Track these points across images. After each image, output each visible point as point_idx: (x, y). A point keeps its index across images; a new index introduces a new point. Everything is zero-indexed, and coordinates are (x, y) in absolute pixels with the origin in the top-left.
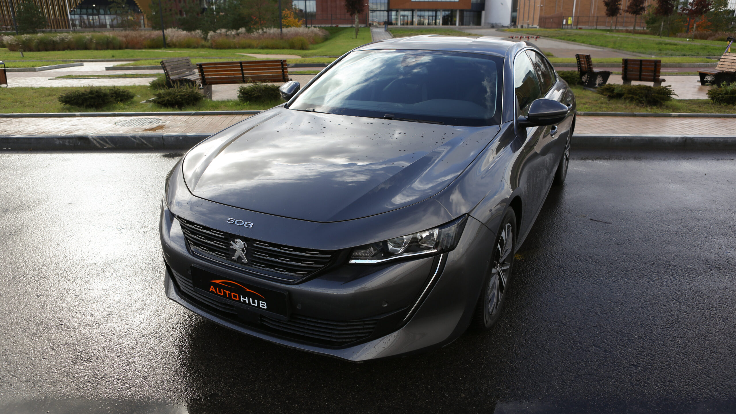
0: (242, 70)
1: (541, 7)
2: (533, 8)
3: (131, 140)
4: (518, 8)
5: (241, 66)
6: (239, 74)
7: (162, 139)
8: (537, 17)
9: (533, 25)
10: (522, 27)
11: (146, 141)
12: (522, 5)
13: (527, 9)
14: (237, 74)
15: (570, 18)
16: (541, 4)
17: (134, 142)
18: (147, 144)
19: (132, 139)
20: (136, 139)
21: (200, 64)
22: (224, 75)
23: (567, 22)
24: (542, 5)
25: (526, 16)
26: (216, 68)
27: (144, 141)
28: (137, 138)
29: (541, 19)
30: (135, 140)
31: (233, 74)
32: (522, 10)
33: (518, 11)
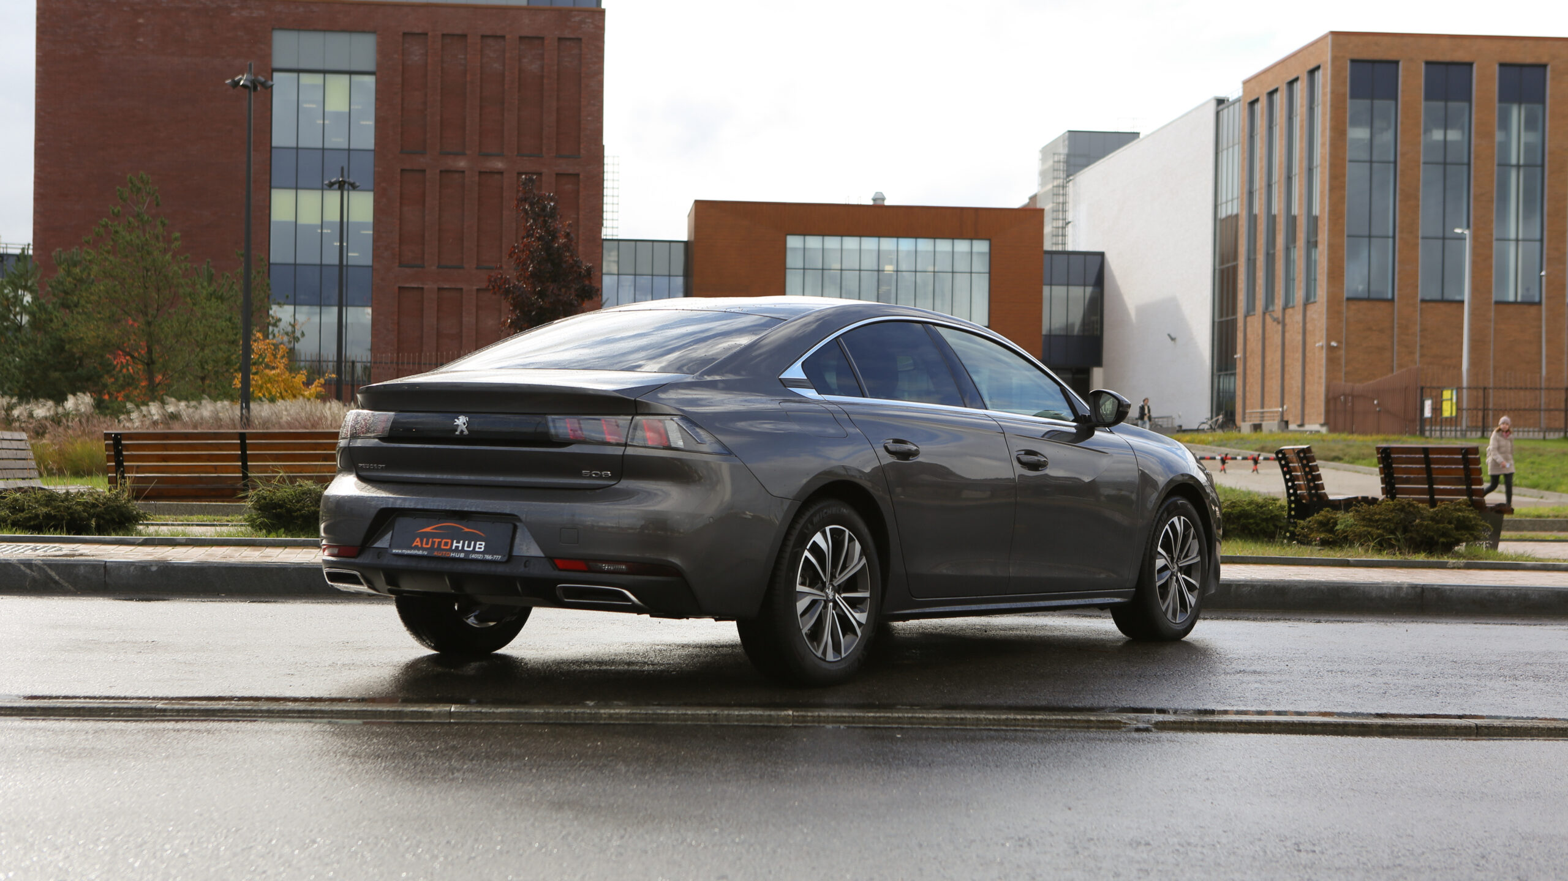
0: (244, 458)
1: (1330, 348)
2: (1299, 355)
3: (20, 570)
4: (1238, 355)
5: (243, 447)
6: (234, 469)
7: (102, 570)
8: (1318, 390)
9: (1302, 425)
10: (1257, 427)
11: (58, 574)
12: (1254, 344)
13: (1274, 356)
14: (226, 469)
15: (1447, 394)
16: (1329, 338)
17: (25, 575)
18: (61, 581)
19: (22, 567)
20: (32, 570)
21: (116, 435)
22: (183, 471)
23: (1437, 409)
24: (1334, 344)
25: (1274, 385)
26: (165, 447)
27: (53, 574)
28: (36, 565)
29: (1331, 400)
30: (28, 571)
31: (216, 469)
32: (1255, 363)
33: (1239, 369)
